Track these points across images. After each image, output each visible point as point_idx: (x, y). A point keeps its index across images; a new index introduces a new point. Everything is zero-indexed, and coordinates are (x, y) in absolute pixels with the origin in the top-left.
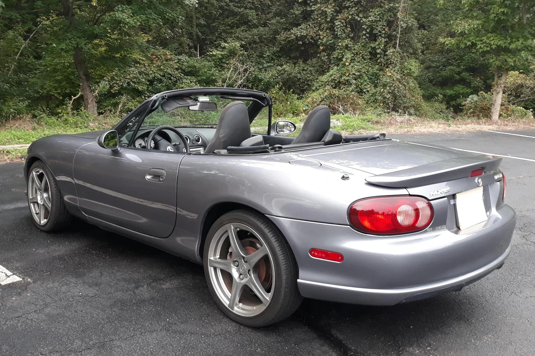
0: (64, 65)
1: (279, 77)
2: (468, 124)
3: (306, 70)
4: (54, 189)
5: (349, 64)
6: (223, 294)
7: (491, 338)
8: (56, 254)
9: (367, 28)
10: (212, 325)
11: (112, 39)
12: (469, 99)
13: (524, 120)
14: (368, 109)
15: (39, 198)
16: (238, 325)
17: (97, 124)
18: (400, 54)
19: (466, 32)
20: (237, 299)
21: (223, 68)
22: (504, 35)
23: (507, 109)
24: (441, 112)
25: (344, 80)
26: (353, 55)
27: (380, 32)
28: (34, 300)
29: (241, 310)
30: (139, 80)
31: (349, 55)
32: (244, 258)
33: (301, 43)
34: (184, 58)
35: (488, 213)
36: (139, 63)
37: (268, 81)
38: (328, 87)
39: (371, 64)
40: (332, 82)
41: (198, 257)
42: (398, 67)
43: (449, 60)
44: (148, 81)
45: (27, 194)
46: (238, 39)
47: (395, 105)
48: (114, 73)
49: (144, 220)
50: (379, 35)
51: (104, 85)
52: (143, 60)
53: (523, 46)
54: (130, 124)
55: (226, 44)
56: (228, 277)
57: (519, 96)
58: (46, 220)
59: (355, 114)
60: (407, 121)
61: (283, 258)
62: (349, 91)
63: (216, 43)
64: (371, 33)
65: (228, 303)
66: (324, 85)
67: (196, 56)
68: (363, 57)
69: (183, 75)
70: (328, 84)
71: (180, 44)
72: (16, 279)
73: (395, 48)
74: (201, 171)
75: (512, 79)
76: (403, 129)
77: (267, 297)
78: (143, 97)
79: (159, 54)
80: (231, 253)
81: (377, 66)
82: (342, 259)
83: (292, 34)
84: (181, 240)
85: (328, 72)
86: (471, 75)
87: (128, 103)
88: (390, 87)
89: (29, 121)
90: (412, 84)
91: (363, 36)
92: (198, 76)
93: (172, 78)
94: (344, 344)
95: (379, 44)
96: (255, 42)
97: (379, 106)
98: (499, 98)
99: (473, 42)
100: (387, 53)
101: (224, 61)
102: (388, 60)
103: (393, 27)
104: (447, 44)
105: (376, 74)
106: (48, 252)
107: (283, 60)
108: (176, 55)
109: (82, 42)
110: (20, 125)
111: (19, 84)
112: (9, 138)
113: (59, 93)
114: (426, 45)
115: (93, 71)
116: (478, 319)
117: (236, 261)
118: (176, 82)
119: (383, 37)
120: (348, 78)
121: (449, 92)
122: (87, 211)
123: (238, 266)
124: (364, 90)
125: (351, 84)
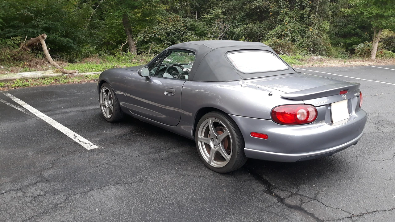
0: (117, 24)
1: (245, 31)
2: (357, 61)
3: (261, 27)
4: (114, 99)
5: (288, 24)
6: (206, 156)
7: (348, 181)
8: (117, 134)
9: (299, 2)
10: (199, 171)
11: (145, 9)
12: (358, 46)
13: (391, 59)
14: (297, 52)
15: (106, 103)
16: (213, 172)
17: (137, 60)
18: (318, 18)
19: (358, 5)
20: (213, 158)
21: (211, 26)
22: (381, 7)
23: (381, 52)
24: (342, 53)
25: (284, 33)
26: (290, 18)
27: (306, 4)
28: (106, 158)
29: (215, 164)
30: (161, 33)
31: (287, 18)
32: (216, 137)
33: (259, 11)
34: (188, 19)
35: (350, 114)
36: (161, 23)
37: (238, 34)
38: (274, 38)
39: (301, 24)
40: (277, 35)
41: (192, 137)
42: (317, 26)
43: (348, 21)
44: (167, 34)
45: (99, 101)
46: (221, 7)
47: (314, 49)
48: (146, 29)
49: (164, 116)
50: (306, 6)
51: (140, 37)
52: (163, 21)
53: (392, 14)
54: (157, 62)
55: (213, 11)
56: (208, 147)
57: (390, 44)
58: (110, 116)
59: (289, 55)
60: (320, 59)
61: (237, 137)
62: (286, 41)
63: (207, 10)
64: (301, 5)
65: (208, 160)
66: (272, 36)
67: (195, 18)
68: (296, 20)
69: (187, 30)
70: (274, 36)
71: (186, 11)
72: (96, 147)
73: (315, 14)
74: (195, 90)
75: (386, 34)
76: (317, 64)
77: (228, 157)
78: (163, 44)
79: (173, 17)
80: (210, 134)
81: (304, 25)
82: (267, 138)
83: (253, 5)
84: (184, 127)
85: (275, 28)
86: (361, 30)
87: (154, 47)
88: (312, 38)
89: (98, 58)
90: (325, 36)
91: (296, 6)
92: (196, 31)
93: (181, 32)
94: (269, 183)
95: (306, 12)
96: (231, 10)
97: (305, 49)
98: (376, 45)
99: (362, 11)
100: (310, 17)
101: (212, 21)
102: (311, 21)
103: (314, 1)
104: (346, 13)
105: (304, 30)
106: (112, 133)
107: (248, 21)
108: (183, 18)
109: (128, 11)
110: (93, 61)
111: (91, 35)
112: (87, 68)
113: (114, 41)
114: (335, 12)
115: (134, 28)
116: (343, 171)
117: (213, 138)
118: (183, 34)
119: (308, 8)
120: (286, 32)
121: (348, 41)
122: (133, 111)
123: (213, 141)
124: (296, 40)
125: (288, 36)
